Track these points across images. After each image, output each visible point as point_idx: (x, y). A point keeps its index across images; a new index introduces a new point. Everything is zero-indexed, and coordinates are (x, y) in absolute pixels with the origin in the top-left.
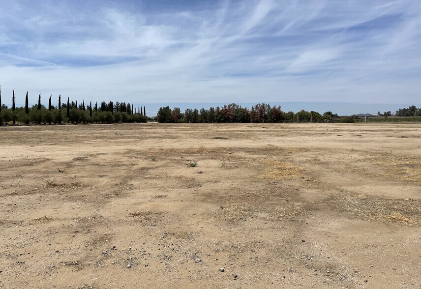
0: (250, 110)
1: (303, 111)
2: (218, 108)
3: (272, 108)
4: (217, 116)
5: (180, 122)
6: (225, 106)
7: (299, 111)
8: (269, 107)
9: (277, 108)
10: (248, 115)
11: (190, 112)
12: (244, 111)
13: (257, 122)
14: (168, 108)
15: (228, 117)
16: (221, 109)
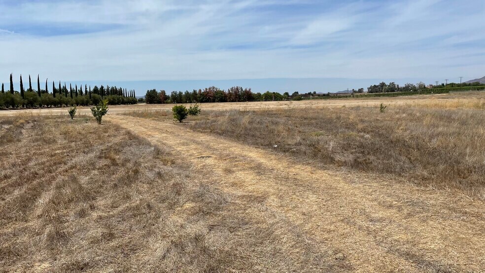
0: (227, 92)
1: (268, 92)
2: (200, 90)
3: (244, 90)
4: (200, 98)
5: (167, 103)
6: (206, 89)
7: (265, 92)
8: (242, 90)
9: (248, 90)
10: (226, 96)
11: (175, 94)
12: (222, 93)
13: (233, 101)
14: (154, 90)
15: (209, 98)
16: (202, 91)
